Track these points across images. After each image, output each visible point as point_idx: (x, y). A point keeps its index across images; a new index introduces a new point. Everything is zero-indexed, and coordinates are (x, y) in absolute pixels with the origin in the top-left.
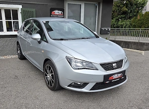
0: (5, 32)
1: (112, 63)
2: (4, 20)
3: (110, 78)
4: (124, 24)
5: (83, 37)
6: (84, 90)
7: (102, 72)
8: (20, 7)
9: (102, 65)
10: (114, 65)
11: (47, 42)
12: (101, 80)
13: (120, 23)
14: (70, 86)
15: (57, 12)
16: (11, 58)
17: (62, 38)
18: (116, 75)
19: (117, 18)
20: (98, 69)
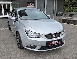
0: (4, 16)
1: (52, 34)
2: (3, 10)
3: (51, 44)
4: (73, 10)
5: (39, 18)
6: (35, 50)
7: (46, 40)
8: (11, 2)
9: (46, 35)
10: (54, 35)
11: (18, 21)
12: (45, 44)
13: (71, 9)
14: (27, 47)
15: (31, 5)
16: (6, 29)
17: (26, 19)
18: (55, 42)
19: (70, 6)
20: (43, 37)
